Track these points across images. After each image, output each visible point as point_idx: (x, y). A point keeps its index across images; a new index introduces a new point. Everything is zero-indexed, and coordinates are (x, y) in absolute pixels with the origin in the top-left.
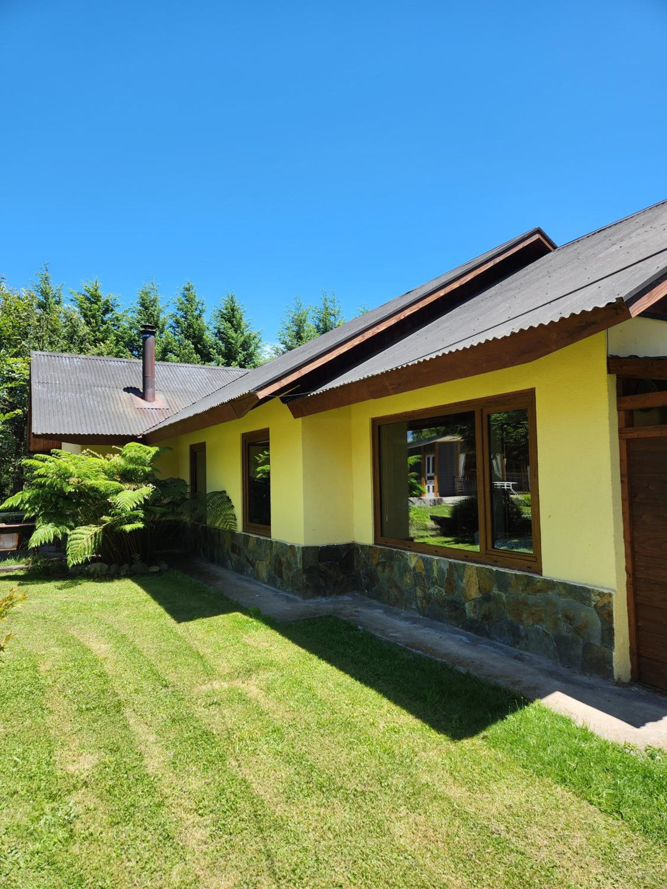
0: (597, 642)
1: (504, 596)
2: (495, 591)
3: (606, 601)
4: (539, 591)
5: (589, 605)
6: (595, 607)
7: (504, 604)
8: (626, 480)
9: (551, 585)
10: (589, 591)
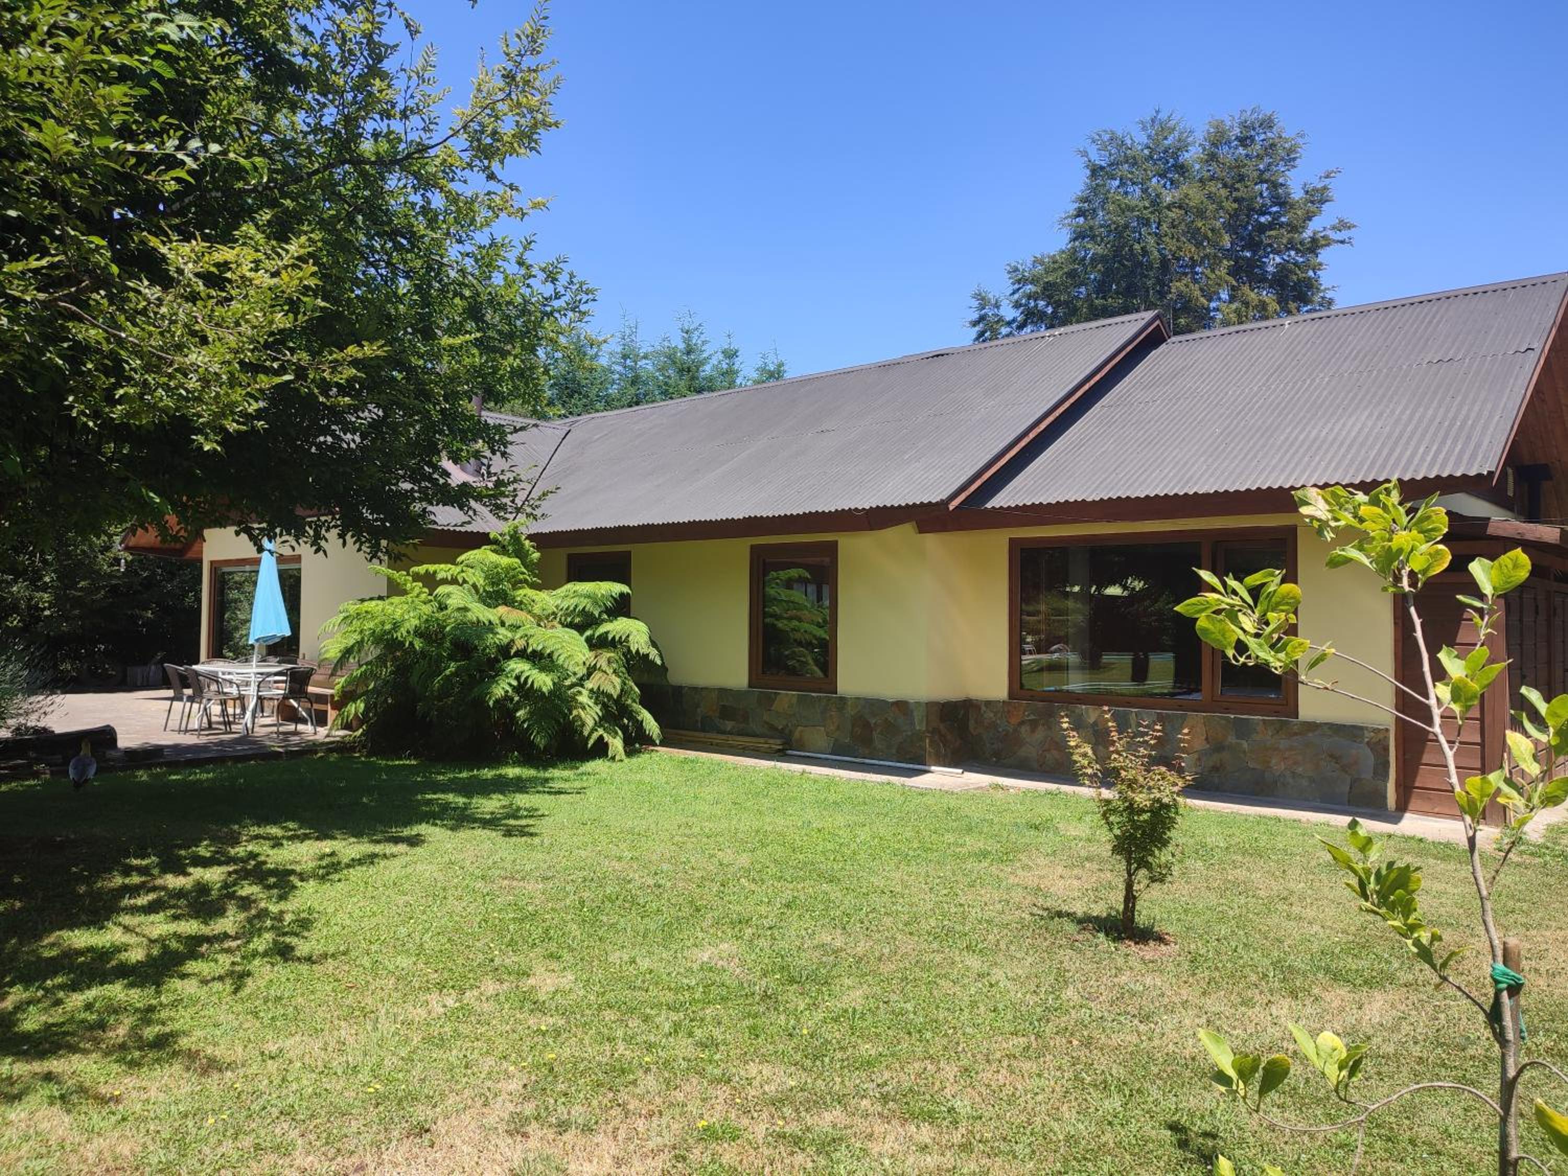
0: (1368, 775)
1: (1245, 745)
2: (1231, 739)
3: (1381, 736)
4: (1296, 734)
5: (1361, 742)
6: (1368, 743)
7: (1244, 752)
8: (1400, 622)
9: (1312, 726)
10: (1361, 729)
